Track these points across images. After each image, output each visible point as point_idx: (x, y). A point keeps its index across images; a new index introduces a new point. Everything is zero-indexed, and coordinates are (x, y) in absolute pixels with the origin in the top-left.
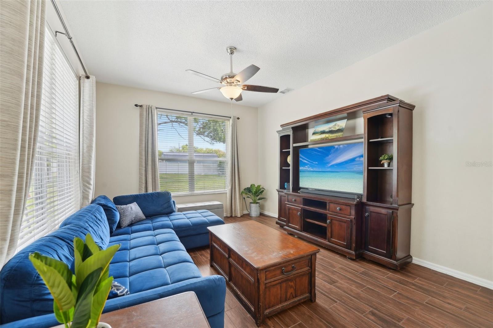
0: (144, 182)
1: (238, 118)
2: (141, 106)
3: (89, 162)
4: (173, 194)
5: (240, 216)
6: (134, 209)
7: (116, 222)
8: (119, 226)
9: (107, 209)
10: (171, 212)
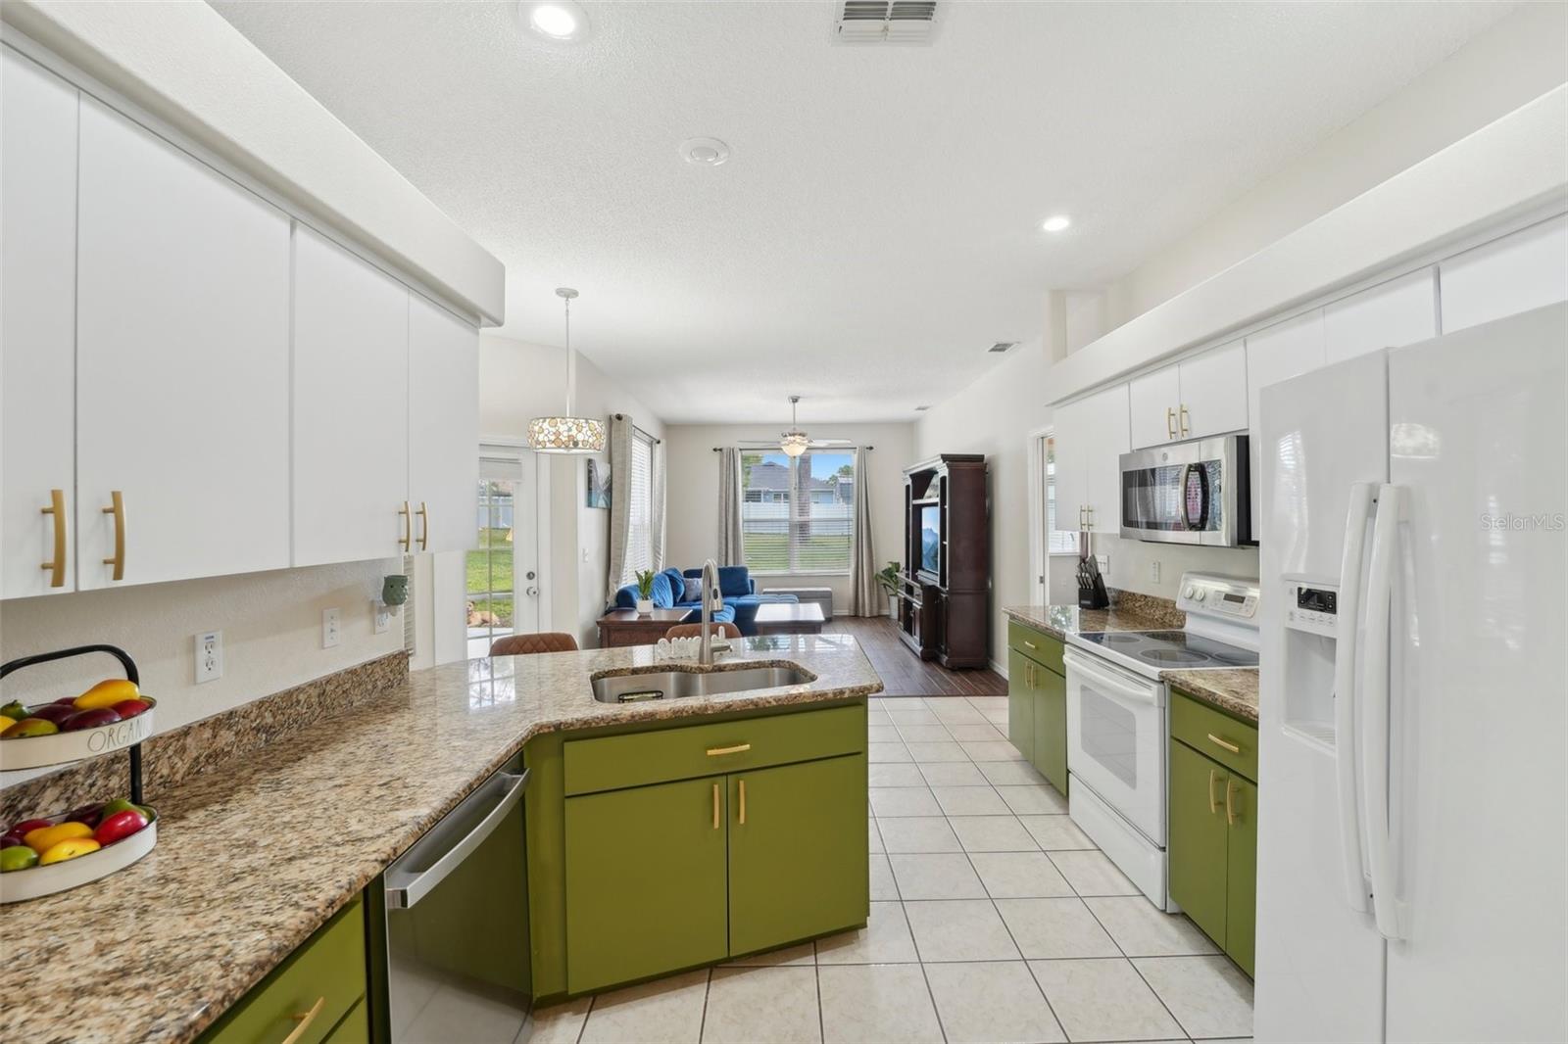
0: (724, 553)
1: (871, 448)
2: (721, 450)
3: (660, 531)
4: (751, 573)
5: (869, 616)
7: (679, 593)
8: (684, 599)
9: (670, 577)
10: (746, 593)
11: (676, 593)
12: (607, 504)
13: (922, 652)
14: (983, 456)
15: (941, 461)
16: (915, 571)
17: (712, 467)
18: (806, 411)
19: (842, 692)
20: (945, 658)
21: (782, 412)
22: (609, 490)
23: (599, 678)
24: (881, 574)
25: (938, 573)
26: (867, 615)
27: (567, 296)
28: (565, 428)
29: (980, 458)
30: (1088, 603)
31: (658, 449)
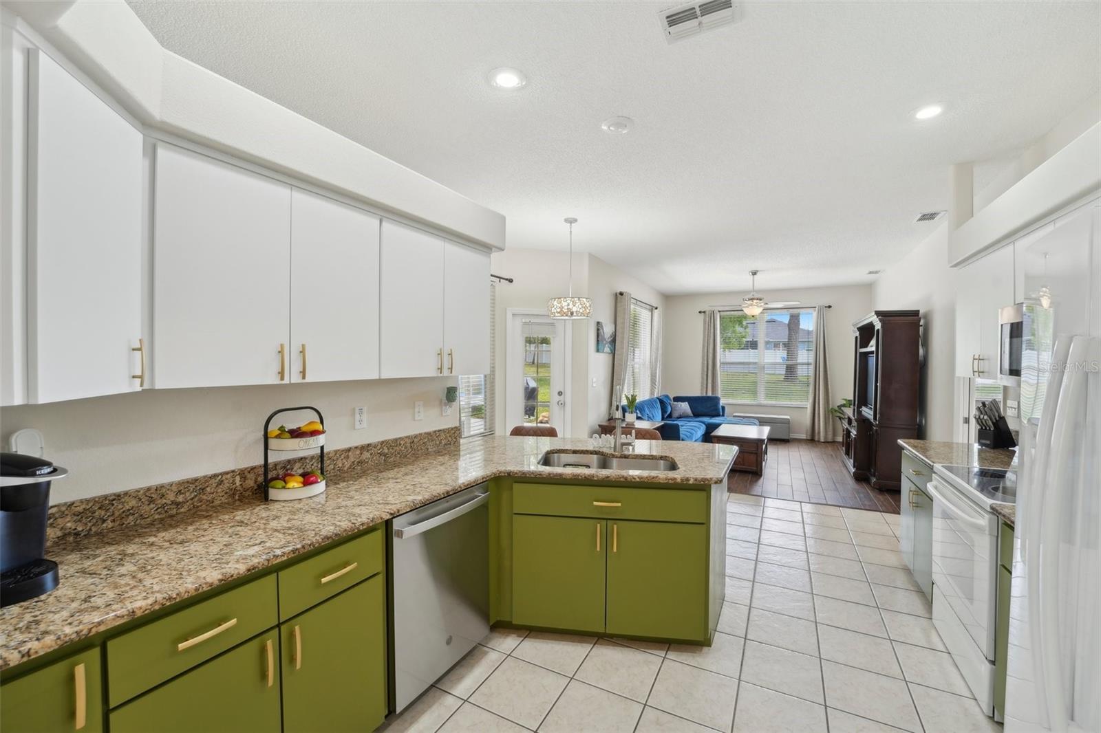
0: (705, 386)
1: (830, 307)
2: (704, 312)
3: (656, 370)
4: (722, 402)
5: (823, 441)
6: (685, 407)
7: (667, 412)
9: (662, 402)
10: (718, 415)
11: (664, 410)
12: (611, 350)
13: (854, 473)
14: (919, 311)
15: (876, 317)
16: (859, 407)
17: (699, 324)
18: (763, 281)
19: (688, 480)
20: (874, 480)
21: (745, 282)
22: (613, 341)
23: (553, 453)
24: (837, 409)
25: (873, 407)
26: (822, 440)
27: (571, 223)
28: (566, 304)
29: (915, 313)
30: (988, 442)
31: (656, 313)
